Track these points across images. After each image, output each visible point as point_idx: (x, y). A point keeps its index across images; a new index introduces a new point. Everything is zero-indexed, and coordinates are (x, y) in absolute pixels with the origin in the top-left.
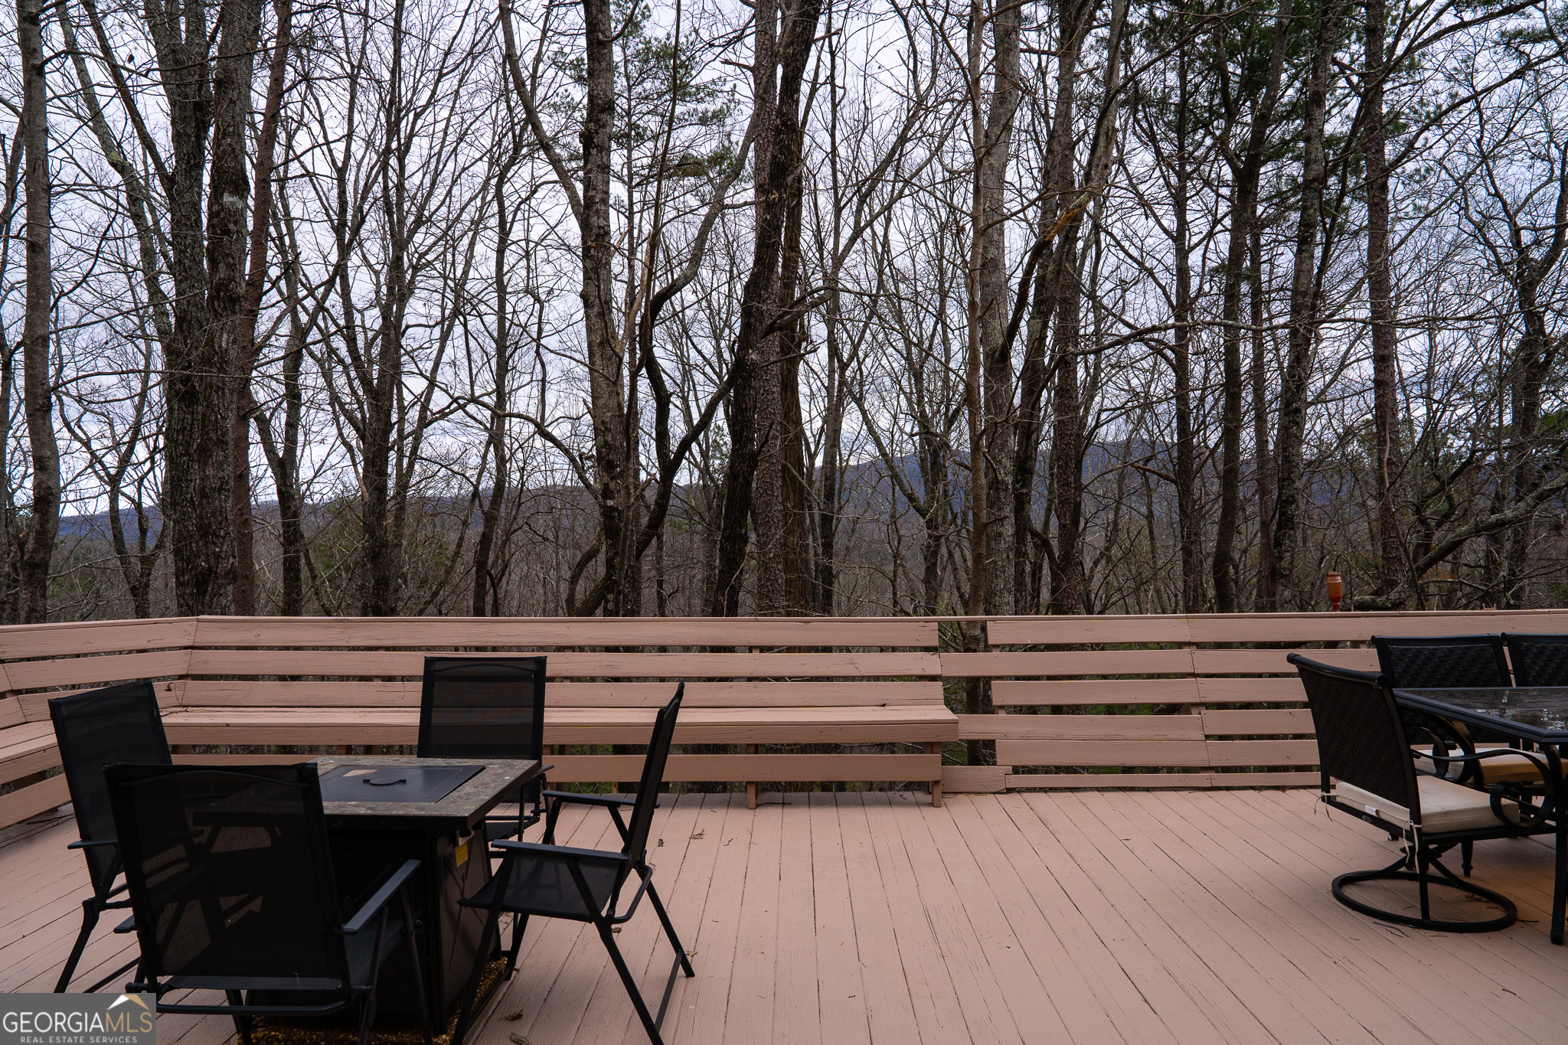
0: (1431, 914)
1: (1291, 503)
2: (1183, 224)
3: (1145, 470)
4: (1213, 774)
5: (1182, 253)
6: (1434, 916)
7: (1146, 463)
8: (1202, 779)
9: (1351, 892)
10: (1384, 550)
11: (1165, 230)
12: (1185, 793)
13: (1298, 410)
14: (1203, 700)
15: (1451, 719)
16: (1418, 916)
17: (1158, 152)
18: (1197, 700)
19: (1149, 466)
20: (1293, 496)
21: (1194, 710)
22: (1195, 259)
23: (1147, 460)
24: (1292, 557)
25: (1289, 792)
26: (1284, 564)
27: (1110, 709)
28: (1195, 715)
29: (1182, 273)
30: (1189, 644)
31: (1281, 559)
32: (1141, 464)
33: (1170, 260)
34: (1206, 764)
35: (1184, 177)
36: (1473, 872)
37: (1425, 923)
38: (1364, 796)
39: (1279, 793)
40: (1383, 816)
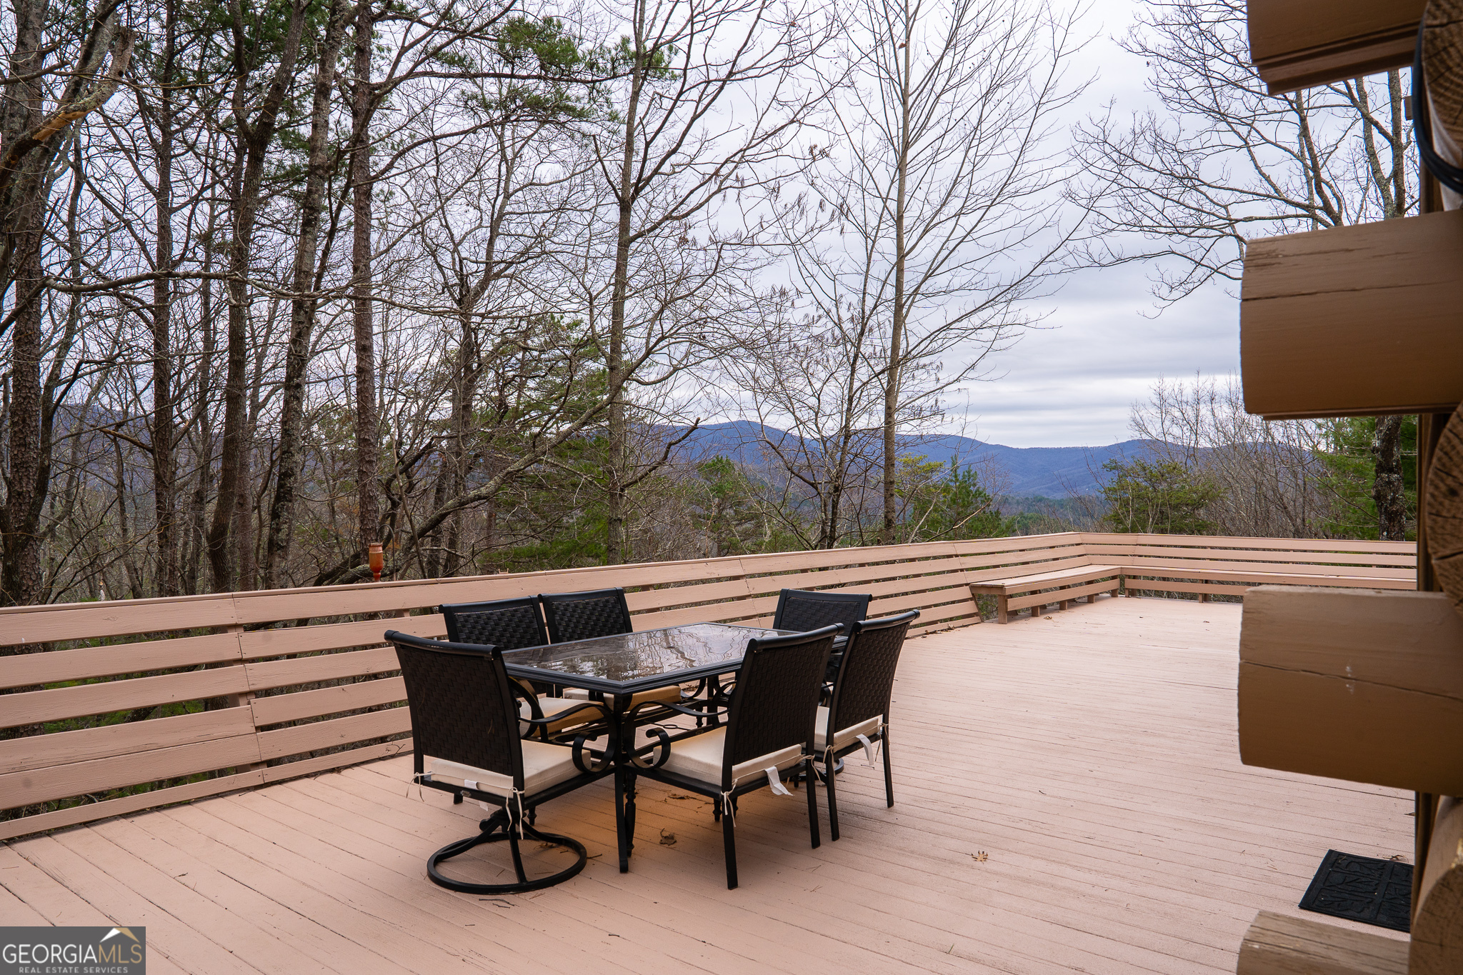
0: (527, 876)
1: (290, 476)
2: (165, 185)
3: (115, 436)
4: (265, 769)
5: (165, 211)
6: (530, 877)
7: (117, 430)
8: (253, 777)
9: (449, 871)
10: (362, 522)
11: (148, 186)
12: (235, 797)
13: (299, 386)
14: (253, 688)
15: (520, 678)
16: (514, 880)
17: (141, 100)
18: (246, 689)
19: (120, 432)
20: (292, 469)
21: (242, 701)
22: (177, 220)
23: (119, 425)
24: (289, 528)
25: (344, 772)
26: (282, 535)
27: (141, 714)
28: (243, 706)
29: (164, 233)
30: (235, 626)
31: (278, 530)
32: (111, 429)
33: (152, 216)
34: (257, 760)
35: (168, 135)
36: (536, 820)
37: (524, 886)
38: (463, 770)
39: (335, 775)
40: (484, 788)
